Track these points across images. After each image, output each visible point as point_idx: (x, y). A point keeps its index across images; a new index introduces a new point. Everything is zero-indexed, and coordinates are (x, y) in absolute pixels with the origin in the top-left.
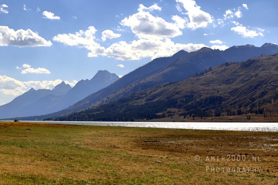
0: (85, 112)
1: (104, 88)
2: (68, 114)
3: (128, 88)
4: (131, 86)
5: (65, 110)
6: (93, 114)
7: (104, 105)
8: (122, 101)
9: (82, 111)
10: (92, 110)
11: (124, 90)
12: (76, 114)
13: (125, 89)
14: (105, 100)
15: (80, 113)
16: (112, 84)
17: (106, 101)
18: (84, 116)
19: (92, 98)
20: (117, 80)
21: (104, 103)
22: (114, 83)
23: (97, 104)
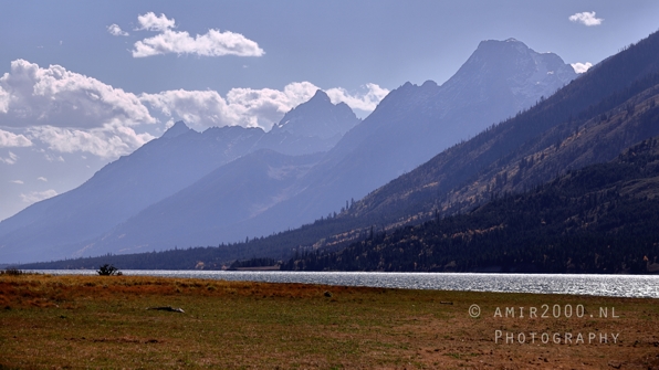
0: (419, 232)
1: (504, 118)
2: (344, 237)
3: (614, 119)
4: (631, 111)
5: (329, 220)
6: (459, 240)
7: (509, 198)
8: (590, 178)
9: (408, 227)
10: (450, 219)
11: (597, 128)
12: (378, 238)
13: (604, 125)
14: (512, 173)
15: (399, 233)
16: (543, 103)
17: (517, 180)
18: (418, 246)
19: (455, 164)
20: (567, 82)
21: (508, 188)
22: (553, 99)
23: (477, 191)
